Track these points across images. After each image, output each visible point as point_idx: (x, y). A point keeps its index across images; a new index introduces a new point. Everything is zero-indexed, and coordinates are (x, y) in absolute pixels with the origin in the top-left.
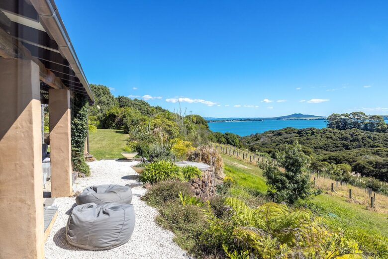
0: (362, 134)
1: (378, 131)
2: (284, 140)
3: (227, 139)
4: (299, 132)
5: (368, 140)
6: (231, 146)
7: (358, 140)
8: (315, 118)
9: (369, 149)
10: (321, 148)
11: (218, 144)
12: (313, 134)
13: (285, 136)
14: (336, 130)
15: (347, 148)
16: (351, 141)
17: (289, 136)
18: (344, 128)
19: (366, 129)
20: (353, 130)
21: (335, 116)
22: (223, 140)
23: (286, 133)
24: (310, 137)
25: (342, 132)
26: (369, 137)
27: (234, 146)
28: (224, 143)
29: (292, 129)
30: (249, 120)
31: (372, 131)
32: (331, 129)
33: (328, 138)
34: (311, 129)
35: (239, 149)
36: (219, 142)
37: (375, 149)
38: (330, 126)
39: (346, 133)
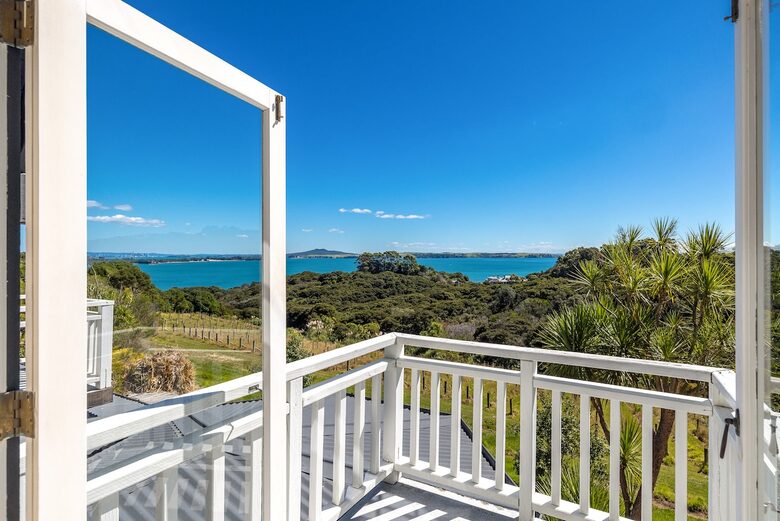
0: (396, 278)
1: (412, 274)
2: (299, 292)
3: (195, 303)
4: (321, 279)
5: (402, 285)
6: (204, 316)
7: (391, 286)
8: (343, 256)
9: (402, 297)
10: (350, 299)
11: (174, 315)
12: (339, 280)
13: (301, 285)
14: (369, 274)
15: (381, 297)
16: (385, 287)
17: (306, 284)
18: (377, 271)
19: (399, 272)
20: (386, 273)
21: (366, 256)
22: (187, 304)
23: (303, 280)
24: (336, 284)
25: (375, 276)
26: (403, 282)
27: (210, 313)
28: (188, 311)
29: (311, 275)
30: (239, 258)
31: (405, 273)
32: (362, 273)
33: (358, 285)
34: (338, 274)
35: (219, 319)
36: (178, 309)
37: (409, 295)
38: (361, 268)
39: (379, 278)
